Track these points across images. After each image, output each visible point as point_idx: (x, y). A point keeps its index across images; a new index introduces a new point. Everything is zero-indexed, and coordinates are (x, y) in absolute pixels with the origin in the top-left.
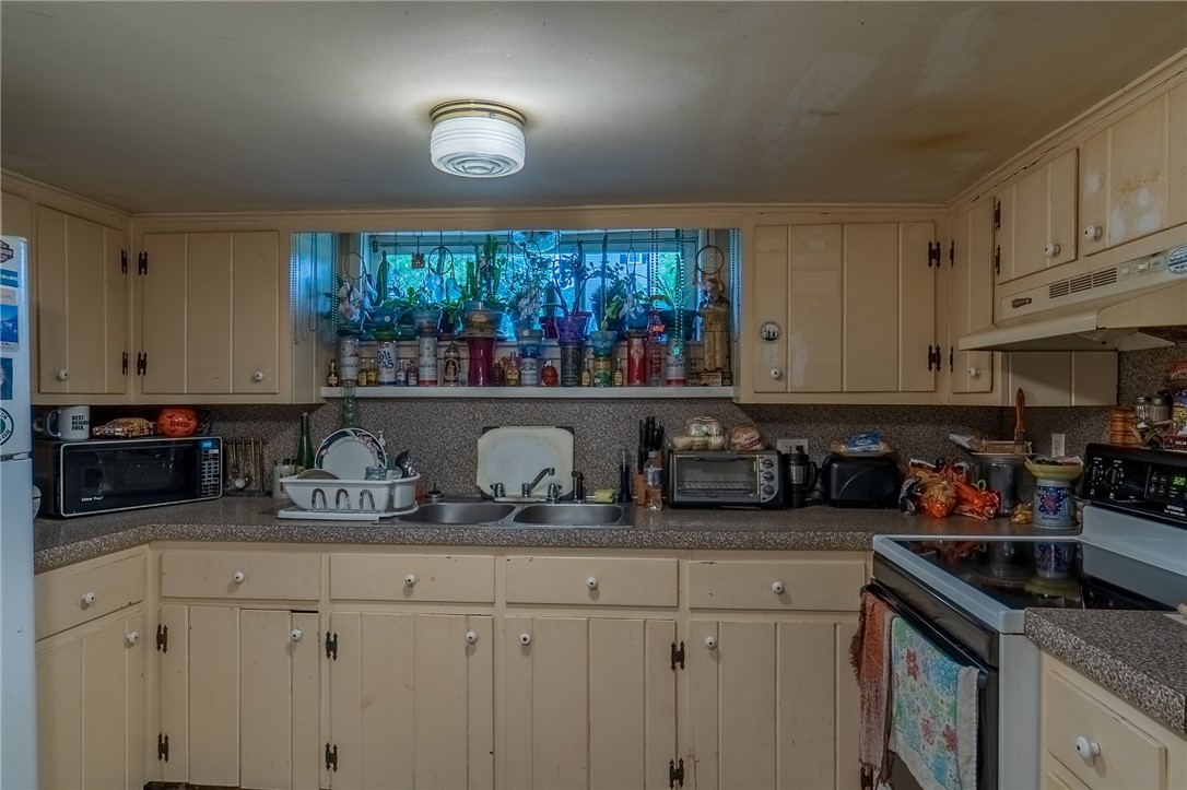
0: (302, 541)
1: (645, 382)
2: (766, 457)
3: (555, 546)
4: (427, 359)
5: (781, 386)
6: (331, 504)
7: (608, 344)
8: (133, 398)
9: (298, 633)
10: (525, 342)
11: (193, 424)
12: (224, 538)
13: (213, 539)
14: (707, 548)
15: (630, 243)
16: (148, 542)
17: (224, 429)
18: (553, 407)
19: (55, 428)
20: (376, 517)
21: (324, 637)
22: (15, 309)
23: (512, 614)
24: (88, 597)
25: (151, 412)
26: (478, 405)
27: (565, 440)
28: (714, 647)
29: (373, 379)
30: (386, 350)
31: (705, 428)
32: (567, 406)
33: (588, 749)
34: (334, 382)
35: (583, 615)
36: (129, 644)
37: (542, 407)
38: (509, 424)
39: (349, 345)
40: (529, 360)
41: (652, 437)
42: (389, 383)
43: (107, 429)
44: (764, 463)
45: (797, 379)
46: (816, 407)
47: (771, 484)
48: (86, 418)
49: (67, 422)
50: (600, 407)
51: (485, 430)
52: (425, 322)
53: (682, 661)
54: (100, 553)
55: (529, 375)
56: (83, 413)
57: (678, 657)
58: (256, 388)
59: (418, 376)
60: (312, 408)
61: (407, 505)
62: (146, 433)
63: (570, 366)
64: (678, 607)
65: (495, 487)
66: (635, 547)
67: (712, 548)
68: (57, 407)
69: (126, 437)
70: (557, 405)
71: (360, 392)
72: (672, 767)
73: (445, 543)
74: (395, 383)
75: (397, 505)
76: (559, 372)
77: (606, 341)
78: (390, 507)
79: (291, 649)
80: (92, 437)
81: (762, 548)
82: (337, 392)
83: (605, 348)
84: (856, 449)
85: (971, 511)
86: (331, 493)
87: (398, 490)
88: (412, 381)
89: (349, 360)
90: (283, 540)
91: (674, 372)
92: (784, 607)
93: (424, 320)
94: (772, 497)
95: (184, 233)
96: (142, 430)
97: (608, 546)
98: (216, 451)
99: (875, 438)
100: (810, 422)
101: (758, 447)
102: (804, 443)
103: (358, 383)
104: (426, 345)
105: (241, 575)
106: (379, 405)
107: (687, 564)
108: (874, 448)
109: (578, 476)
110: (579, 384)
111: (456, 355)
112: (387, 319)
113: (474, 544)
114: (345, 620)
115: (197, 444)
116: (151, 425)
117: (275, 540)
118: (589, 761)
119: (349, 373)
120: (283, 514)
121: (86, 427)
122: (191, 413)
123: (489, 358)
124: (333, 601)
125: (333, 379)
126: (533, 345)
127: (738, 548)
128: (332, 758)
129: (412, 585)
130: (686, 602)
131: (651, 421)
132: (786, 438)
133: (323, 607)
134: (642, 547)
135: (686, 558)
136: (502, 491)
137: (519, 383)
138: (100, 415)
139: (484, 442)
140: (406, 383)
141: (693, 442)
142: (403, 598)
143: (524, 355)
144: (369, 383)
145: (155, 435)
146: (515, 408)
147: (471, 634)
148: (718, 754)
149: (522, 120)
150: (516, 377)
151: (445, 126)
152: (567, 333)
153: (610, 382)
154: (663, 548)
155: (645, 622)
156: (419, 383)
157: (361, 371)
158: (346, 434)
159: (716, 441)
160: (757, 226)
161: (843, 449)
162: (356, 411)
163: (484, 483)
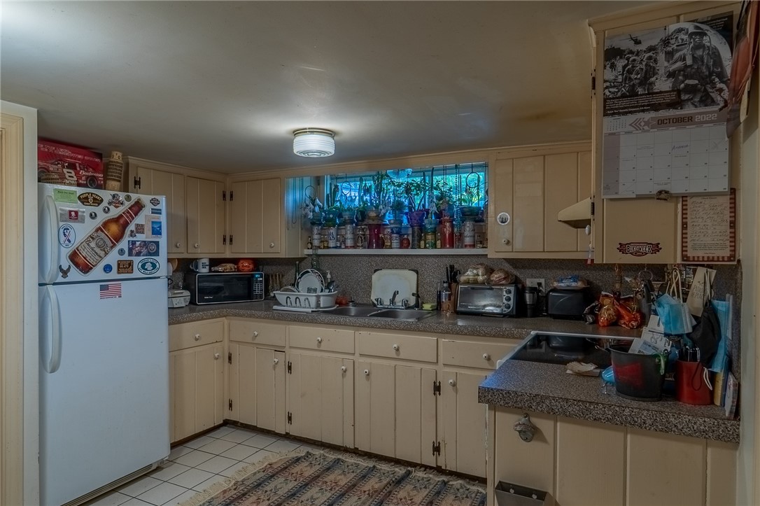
0: (278, 319)
1: (452, 246)
2: (508, 288)
3: (379, 328)
4: (349, 236)
5: (509, 248)
6: (294, 304)
7: (433, 226)
8: (228, 255)
9: (276, 360)
10: (392, 226)
11: (251, 266)
12: (250, 316)
13: (246, 317)
14: (450, 333)
15: (445, 171)
16: (224, 316)
17: (268, 269)
18: (408, 260)
19: (197, 268)
20: (310, 310)
21: (287, 364)
22: (160, 223)
23: (362, 360)
24: (197, 336)
25: (235, 261)
26: (373, 258)
27: (413, 276)
28: (454, 385)
29: (326, 245)
30: (331, 231)
31: (475, 271)
32: (415, 259)
33: (395, 430)
34: (310, 247)
35: (393, 363)
36: (217, 359)
37: (403, 259)
38: (387, 268)
39: (316, 229)
40: (395, 235)
41: (453, 276)
42: (333, 247)
43: (216, 268)
44: (506, 292)
45: (518, 245)
46: (549, 260)
47: (509, 303)
48: (208, 263)
49: (200, 266)
50: (431, 259)
51: (375, 271)
52: (347, 217)
53: (439, 391)
54: (203, 319)
55: (395, 243)
56: (206, 261)
57: (437, 388)
58: (272, 250)
59: (345, 244)
60: (301, 260)
61: (330, 305)
62: (233, 270)
63: (416, 238)
64: (437, 362)
65: (377, 300)
66: (416, 331)
67: (453, 333)
68: (197, 259)
69: (223, 272)
70: (410, 258)
71: (320, 252)
72: (434, 445)
73: (333, 324)
74: (336, 247)
75: (322, 306)
76: (411, 242)
77: (431, 224)
78: (318, 305)
79: (274, 368)
80: (210, 271)
81: (478, 335)
82: (310, 252)
83: (431, 228)
84: (562, 284)
85: (624, 323)
86: (293, 298)
87: (322, 299)
88: (343, 247)
89: (316, 237)
90: (271, 319)
91: (468, 241)
92: (490, 368)
93: (346, 216)
94: (509, 310)
95: (245, 181)
96: (231, 269)
97: (403, 329)
98: (261, 279)
99: (575, 279)
100: (546, 269)
101: (504, 282)
102: (542, 281)
103: (319, 247)
104: (348, 228)
105: (256, 333)
106: (329, 258)
107: (443, 341)
108: (574, 284)
109: (417, 295)
110: (420, 247)
111: (363, 233)
112: (331, 216)
113: (345, 325)
114: (294, 356)
115: (253, 276)
116: (236, 267)
117: (268, 318)
118: (395, 436)
119: (316, 243)
120: (275, 307)
121: (207, 267)
122: (251, 262)
123: (377, 235)
124: (291, 347)
125: (310, 246)
126: (397, 228)
127: (466, 334)
128: (290, 418)
129: (320, 342)
130: (441, 361)
131: (452, 267)
132: (532, 277)
133: (286, 349)
134: (419, 331)
135: (442, 338)
136: (380, 302)
137: (391, 247)
138: (214, 262)
139: (375, 277)
140: (340, 247)
141: (469, 279)
142: (316, 348)
143: (393, 232)
144: (324, 247)
145: (238, 271)
146: (390, 260)
147: (344, 367)
148: (456, 441)
149: (331, 133)
150: (389, 244)
151: (298, 139)
152: (413, 220)
153: (434, 246)
154: (428, 332)
155: (421, 369)
156: (346, 247)
157: (321, 242)
158: (308, 272)
159: (480, 278)
160: (497, 160)
161: (556, 284)
162: (317, 261)
163: (373, 298)
